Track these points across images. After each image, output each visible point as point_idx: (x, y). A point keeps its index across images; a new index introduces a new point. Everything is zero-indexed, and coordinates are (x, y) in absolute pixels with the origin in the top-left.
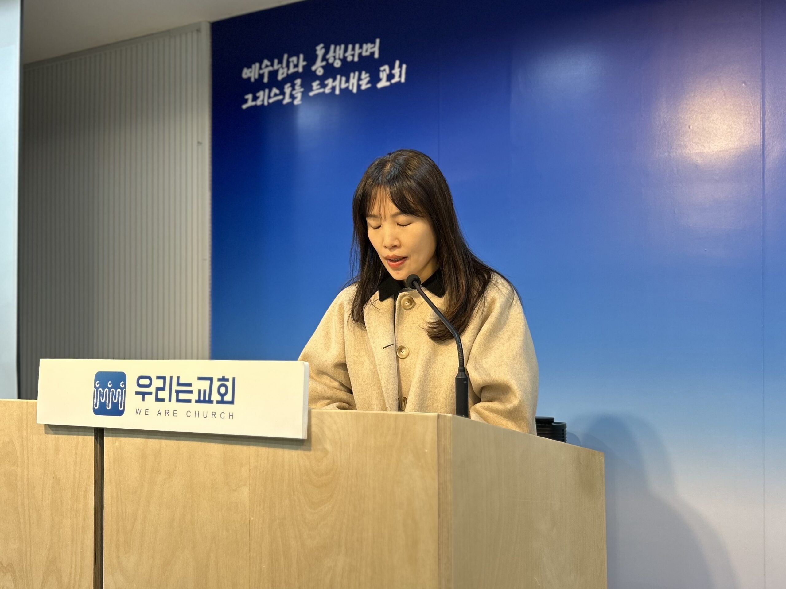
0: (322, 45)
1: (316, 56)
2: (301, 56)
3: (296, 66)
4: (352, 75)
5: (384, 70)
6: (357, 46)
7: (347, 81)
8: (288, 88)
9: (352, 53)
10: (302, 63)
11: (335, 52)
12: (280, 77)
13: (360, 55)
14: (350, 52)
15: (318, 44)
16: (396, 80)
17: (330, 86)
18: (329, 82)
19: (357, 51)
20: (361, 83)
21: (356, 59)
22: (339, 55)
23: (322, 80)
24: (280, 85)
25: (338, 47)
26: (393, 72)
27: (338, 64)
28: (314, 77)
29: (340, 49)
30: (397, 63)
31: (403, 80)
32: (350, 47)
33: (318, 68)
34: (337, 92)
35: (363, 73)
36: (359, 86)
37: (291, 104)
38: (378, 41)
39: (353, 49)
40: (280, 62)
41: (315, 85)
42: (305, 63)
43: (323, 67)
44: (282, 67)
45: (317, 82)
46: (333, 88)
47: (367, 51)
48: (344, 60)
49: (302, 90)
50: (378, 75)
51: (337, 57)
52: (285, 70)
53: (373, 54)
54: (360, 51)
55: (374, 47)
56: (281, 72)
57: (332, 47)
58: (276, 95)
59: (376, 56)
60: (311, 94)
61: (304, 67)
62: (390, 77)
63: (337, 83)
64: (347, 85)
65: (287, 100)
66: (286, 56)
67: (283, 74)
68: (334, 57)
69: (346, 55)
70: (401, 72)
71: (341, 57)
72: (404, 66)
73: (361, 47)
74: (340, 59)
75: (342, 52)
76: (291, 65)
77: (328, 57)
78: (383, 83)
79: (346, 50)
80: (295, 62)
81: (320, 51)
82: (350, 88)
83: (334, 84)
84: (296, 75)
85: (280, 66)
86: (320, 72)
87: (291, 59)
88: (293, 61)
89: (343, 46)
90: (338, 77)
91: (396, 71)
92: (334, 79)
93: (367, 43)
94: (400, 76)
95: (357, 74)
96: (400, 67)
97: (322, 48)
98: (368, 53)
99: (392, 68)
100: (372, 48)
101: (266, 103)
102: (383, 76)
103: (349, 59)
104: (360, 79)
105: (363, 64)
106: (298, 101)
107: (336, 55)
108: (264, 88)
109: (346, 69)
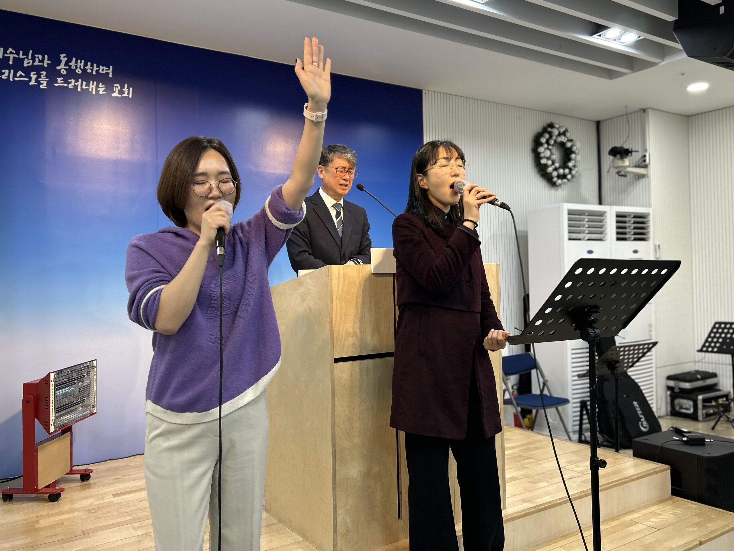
0: (65, 55)
1: (61, 61)
2: (46, 56)
3: (42, 61)
4: (91, 82)
5: (117, 87)
6: (95, 65)
7: (88, 85)
8: (34, 74)
9: (92, 68)
10: (46, 62)
11: (76, 62)
12: (25, 65)
13: (97, 71)
14: (88, 67)
15: (62, 54)
16: (126, 95)
17: (73, 84)
18: (73, 81)
19: (95, 68)
20: (99, 89)
21: (94, 73)
22: (80, 66)
23: (66, 78)
24: (27, 71)
25: (79, 61)
26: (123, 90)
27: (79, 71)
29: (81, 62)
30: (126, 85)
31: (130, 97)
32: (89, 64)
33: (62, 68)
34: (79, 90)
35: (101, 84)
36: (97, 91)
37: (37, 87)
38: (111, 67)
39: (92, 66)
40: (26, 54)
41: (59, 79)
42: (50, 62)
43: (65, 69)
44: (27, 58)
45: (62, 78)
46: (76, 87)
47: (103, 70)
48: (84, 70)
49: (47, 80)
50: (113, 89)
51: (78, 67)
52: (31, 61)
53: (108, 73)
54: (98, 69)
55: (109, 70)
56: (26, 61)
57: (74, 59)
58: (21, 76)
59: (110, 76)
60: (56, 85)
61: (48, 64)
62: (121, 92)
63: (79, 83)
64: (87, 87)
65: (33, 83)
66: (31, 52)
67: (29, 63)
68: (76, 66)
69: (86, 68)
70: (129, 91)
71: (82, 68)
72: (131, 89)
73: (98, 66)
74: (80, 68)
75: (82, 64)
76: (37, 59)
77: (70, 64)
78: (116, 94)
79: (86, 65)
80: (41, 59)
82: (90, 90)
83: (76, 84)
84: (42, 68)
85: (25, 57)
86: (63, 72)
87: (36, 56)
88: (38, 57)
89: (83, 61)
90: (80, 80)
91: (126, 90)
92: (77, 81)
93: (103, 66)
94: (128, 93)
95: (95, 82)
96: (128, 88)
97: (64, 57)
98: (104, 72)
99: (122, 87)
100: (106, 70)
101: (11, 80)
102: (116, 90)
103: (89, 71)
104: (97, 87)
105: (100, 78)
106: (43, 86)
107: (77, 65)
108: (9, 68)
109: (86, 77)
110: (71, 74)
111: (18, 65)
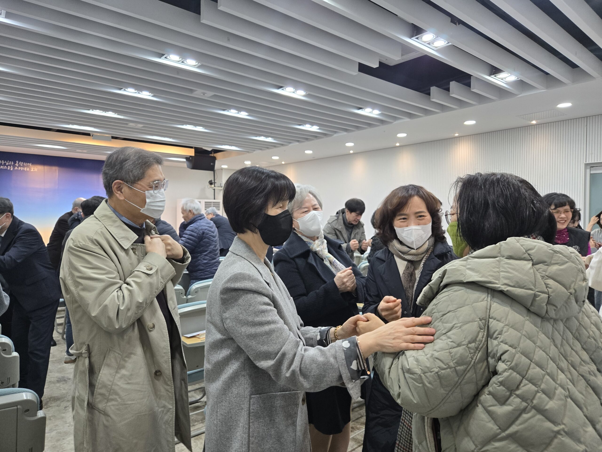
10: (13, 163)
12: (7, 164)
18: (20, 168)
23: (18, 167)
24: (7, 166)
27: (22, 165)
28: (16, 166)
33: (17, 165)
34: (21, 170)
36: (27, 170)
37: (10, 170)
38: (31, 163)
40: (7, 162)
41: (16, 168)
48: (23, 165)
59: (31, 166)
62: (34, 170)
64: (24, 169)
72: (37, 169)
78: (32, 170)
81: (17, 162)
84: (11, 165)
87: (10, 162)
101: (3, 168)
105: (27, 166)
106: (12, 169)
107: (21, 164)
108: (2, 165)
109: (23, 166)
110: (19, 166)
111: (5, 164)
